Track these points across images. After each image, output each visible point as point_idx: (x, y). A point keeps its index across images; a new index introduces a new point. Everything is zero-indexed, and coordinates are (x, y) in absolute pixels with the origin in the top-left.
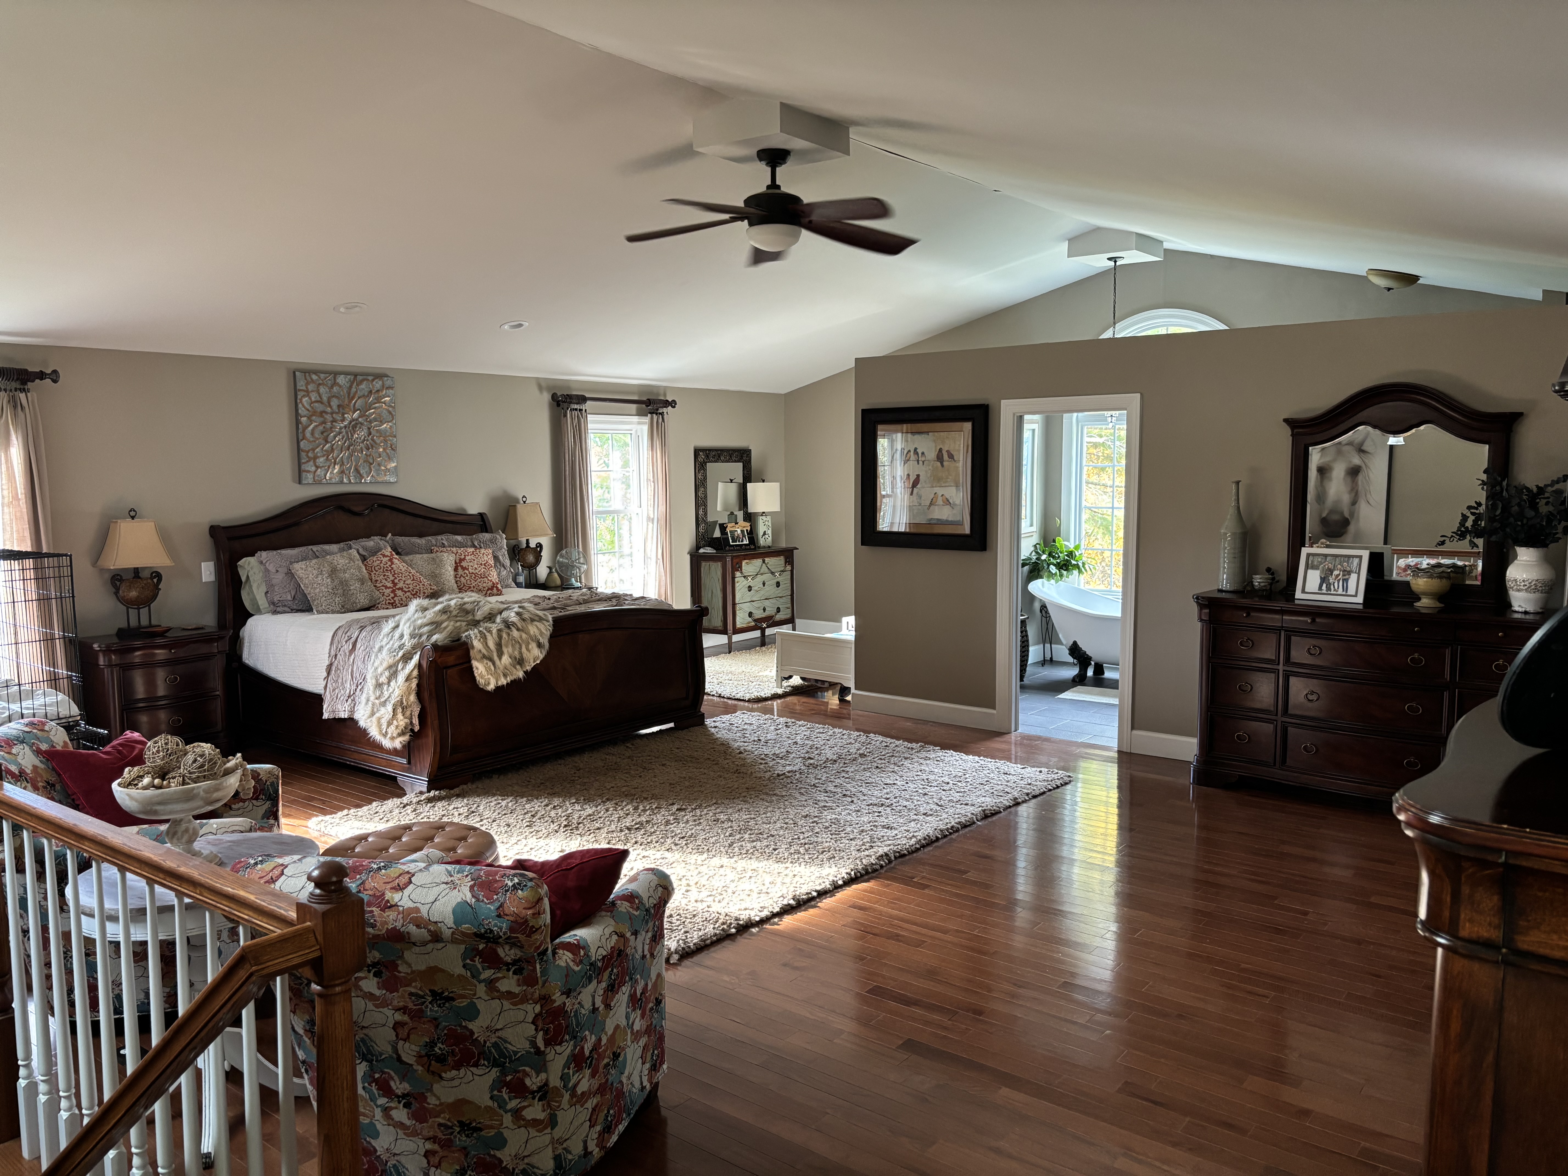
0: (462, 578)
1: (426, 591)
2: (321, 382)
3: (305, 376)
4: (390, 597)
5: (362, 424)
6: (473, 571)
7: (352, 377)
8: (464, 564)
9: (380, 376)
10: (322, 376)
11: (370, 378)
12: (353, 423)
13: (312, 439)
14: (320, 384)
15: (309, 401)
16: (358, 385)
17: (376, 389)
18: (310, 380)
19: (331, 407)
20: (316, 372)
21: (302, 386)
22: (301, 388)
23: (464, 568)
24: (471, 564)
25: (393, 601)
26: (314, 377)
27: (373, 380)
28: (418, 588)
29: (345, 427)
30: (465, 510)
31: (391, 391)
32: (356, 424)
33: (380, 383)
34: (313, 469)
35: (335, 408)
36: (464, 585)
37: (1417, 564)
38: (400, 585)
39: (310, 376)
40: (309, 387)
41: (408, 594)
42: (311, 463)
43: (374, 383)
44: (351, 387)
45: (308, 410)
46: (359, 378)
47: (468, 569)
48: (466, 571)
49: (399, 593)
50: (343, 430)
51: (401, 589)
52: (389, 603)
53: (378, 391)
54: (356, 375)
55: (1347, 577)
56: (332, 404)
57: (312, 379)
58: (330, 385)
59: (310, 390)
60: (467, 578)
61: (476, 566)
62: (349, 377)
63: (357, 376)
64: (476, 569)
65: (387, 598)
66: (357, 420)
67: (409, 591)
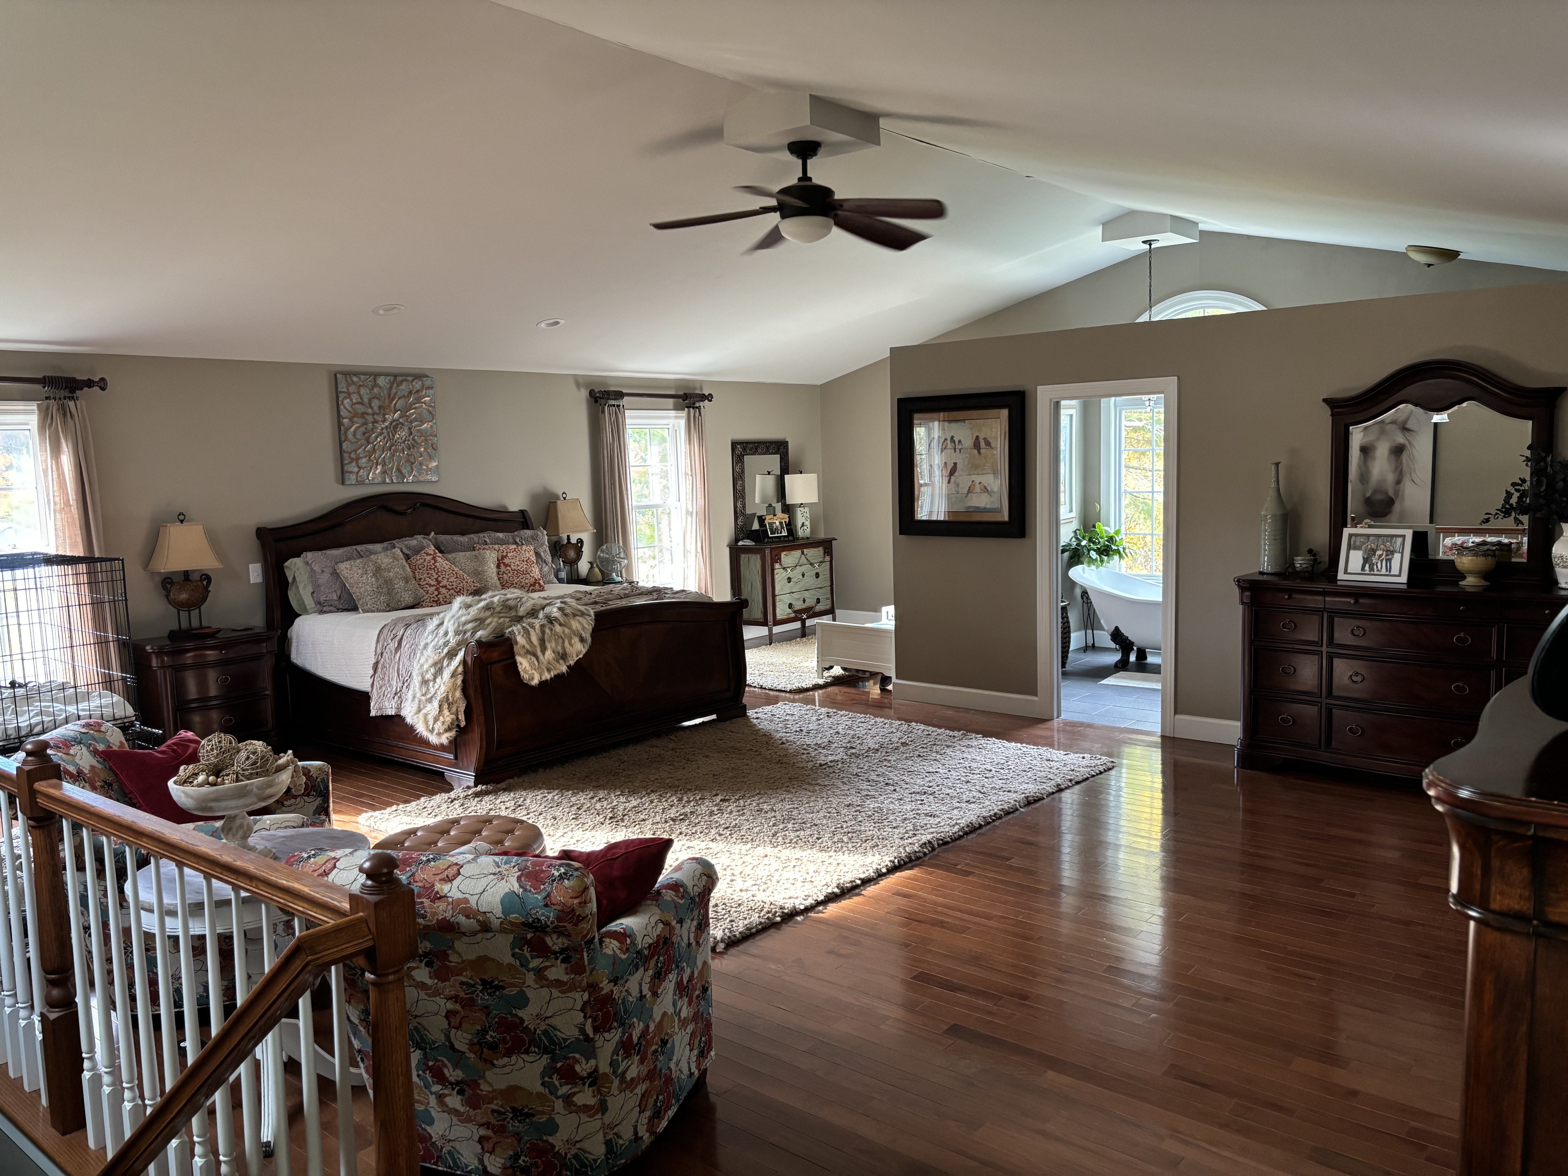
0: (505, 575)
1: (469, 588)
2: (361, 383)
3: (346, 377)
4: (434, 595)
5: (403, 424)
6: (516, 568)
7: (392, 378)
8: (506, 561)
9: (419, 376)
10: (362, 377)
11: (410, 379)
12: (394, 424)
13: (354, 440)
14: (360, 386)
15: (350, 402)
16: (398, 386)
17: (416, 390)
18: (351, 382)
19: (371, 407)
20: (356, 374)
21: (343, 388)
22: (343, 390)
23: (506, 565)
24: (514, 561)
25: (437, 599)
26: (355, 379)
27: (413, 381)
28: (461, 585)
29: (386, 427)
30: (505, 507)
31: (430, 391)
32: (398, 424)
33: (420, 383)
34: (356, 469)
35: (376, 409)
36: (507, 582)
37: (1463, 543)
38: (444, 583)
39: (351, 378)
40: (350, 388)
41: (452, 591)
42: (354, 464)
43: (414, 383)
44: (391, 387)
45: (350, 412)
46: (399, 379)
47: (510, 566)
48: (508, 568)
49: (443, 590)
50: (385, 431)
51: (445, 587)
52: (433, 601)
53: (418, 391)
54: (395, 376)
55: (1390, 557)
56: (373, 405)
57: (352, 381)
58: (370, 387)
59: (351, 392)
60: (509, 575)
61: (518, 563)
62: (389, 378)
63: (397, 377)
64: (518, 565)
65: (432, 596)
66: (398, 420)
67: (452, 589)
